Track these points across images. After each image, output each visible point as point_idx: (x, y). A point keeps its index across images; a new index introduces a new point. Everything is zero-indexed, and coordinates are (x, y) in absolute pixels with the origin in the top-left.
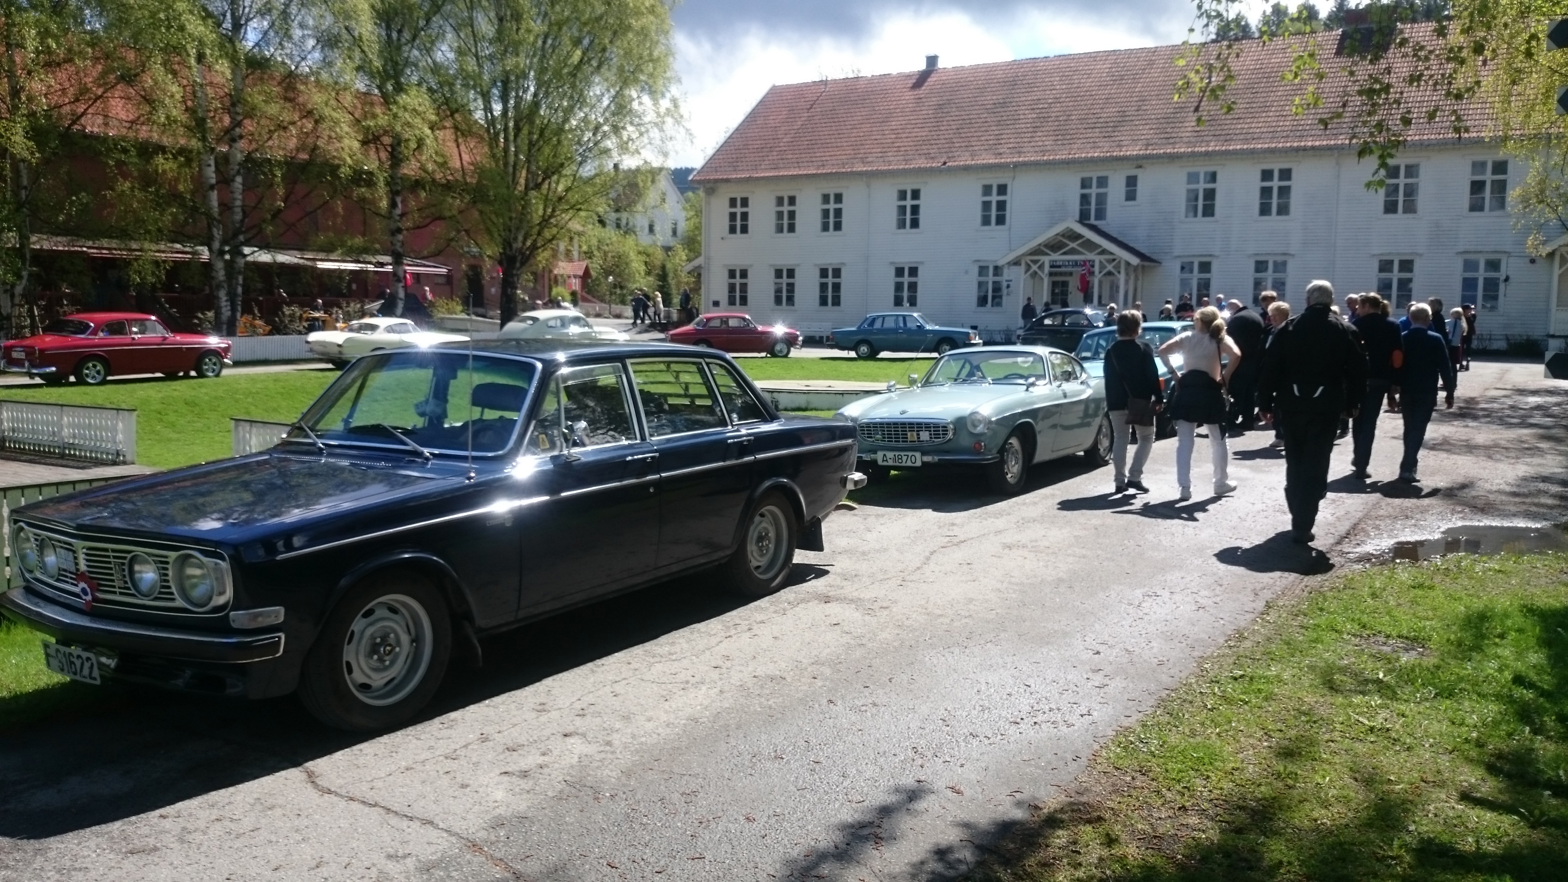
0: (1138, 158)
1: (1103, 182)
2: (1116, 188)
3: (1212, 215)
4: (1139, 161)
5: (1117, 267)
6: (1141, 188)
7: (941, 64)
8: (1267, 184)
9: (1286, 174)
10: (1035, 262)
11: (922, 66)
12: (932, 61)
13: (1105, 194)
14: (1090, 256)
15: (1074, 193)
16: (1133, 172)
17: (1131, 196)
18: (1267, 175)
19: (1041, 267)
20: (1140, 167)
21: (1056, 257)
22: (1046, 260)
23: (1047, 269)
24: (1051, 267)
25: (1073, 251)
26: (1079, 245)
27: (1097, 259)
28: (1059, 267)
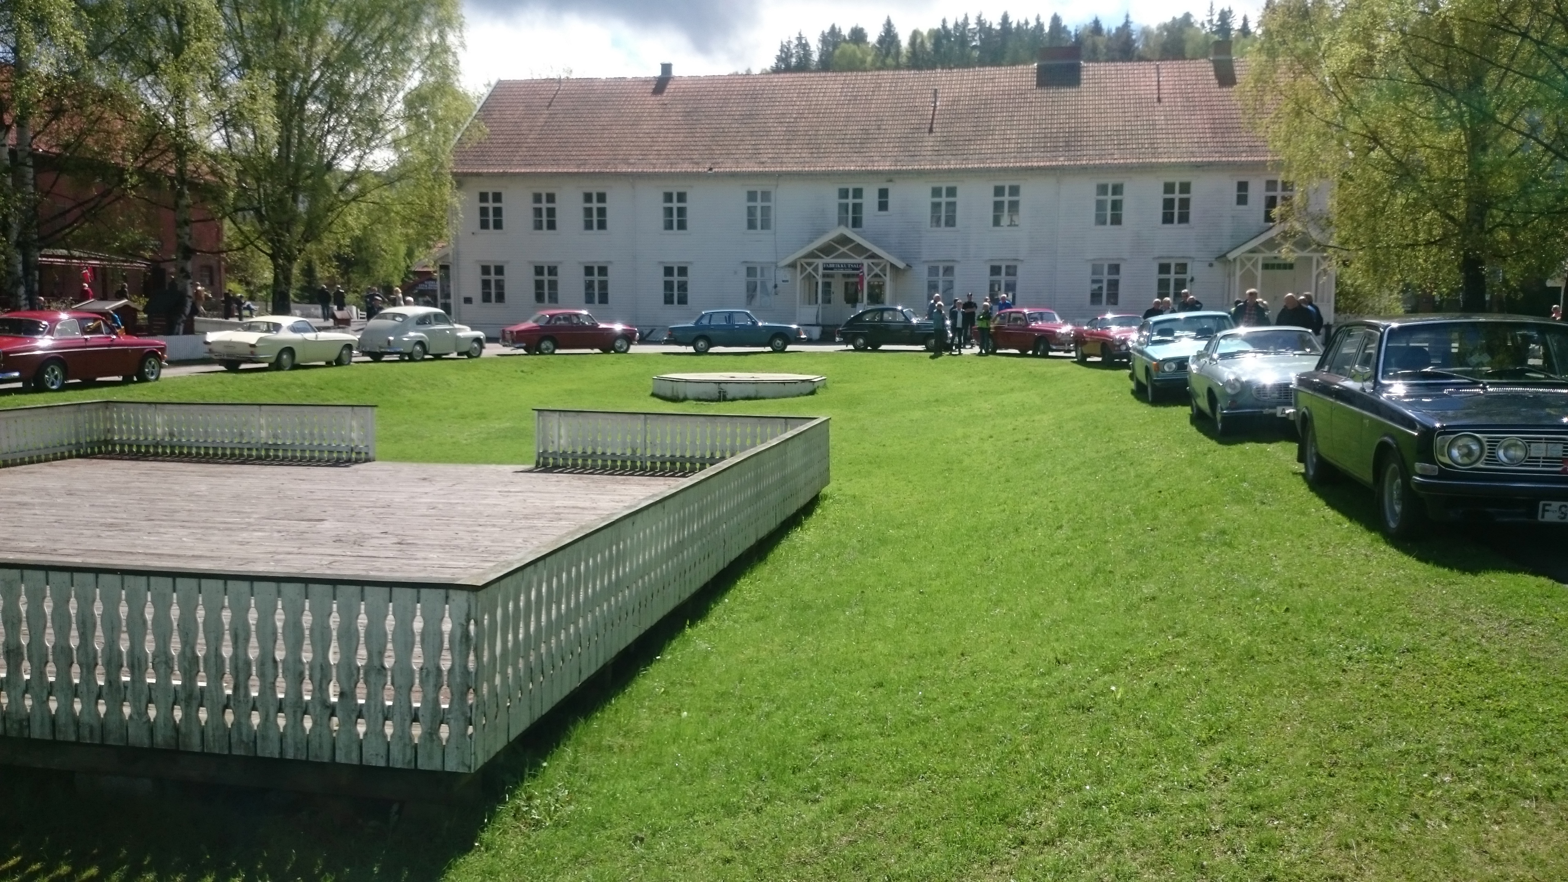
0: (889, 172)
1: (858, 193)
2: (870, 200)
3: (953, 225)
4: (891, 176)
5: (883, 270)
6: (892, 200)
7: (675, 72)
8: (999, 199)
9: (1015, 190)
10: (809, 264)
11: (658, 73)
12: (666, 68)
13: (860, 205)
14: (858, 260)
15: (832, 202)
16: (884, 186)
17: (883, 206)
18: (999, 191)
19: (816, 270)
20: (891, 181)
21: (828, 260)
22: (820, 262)
23: (821, 271)
24: (825, 269)
25: (843, 255)
26: (849, 250)
27: (866, 262)
28: (832, 269)
